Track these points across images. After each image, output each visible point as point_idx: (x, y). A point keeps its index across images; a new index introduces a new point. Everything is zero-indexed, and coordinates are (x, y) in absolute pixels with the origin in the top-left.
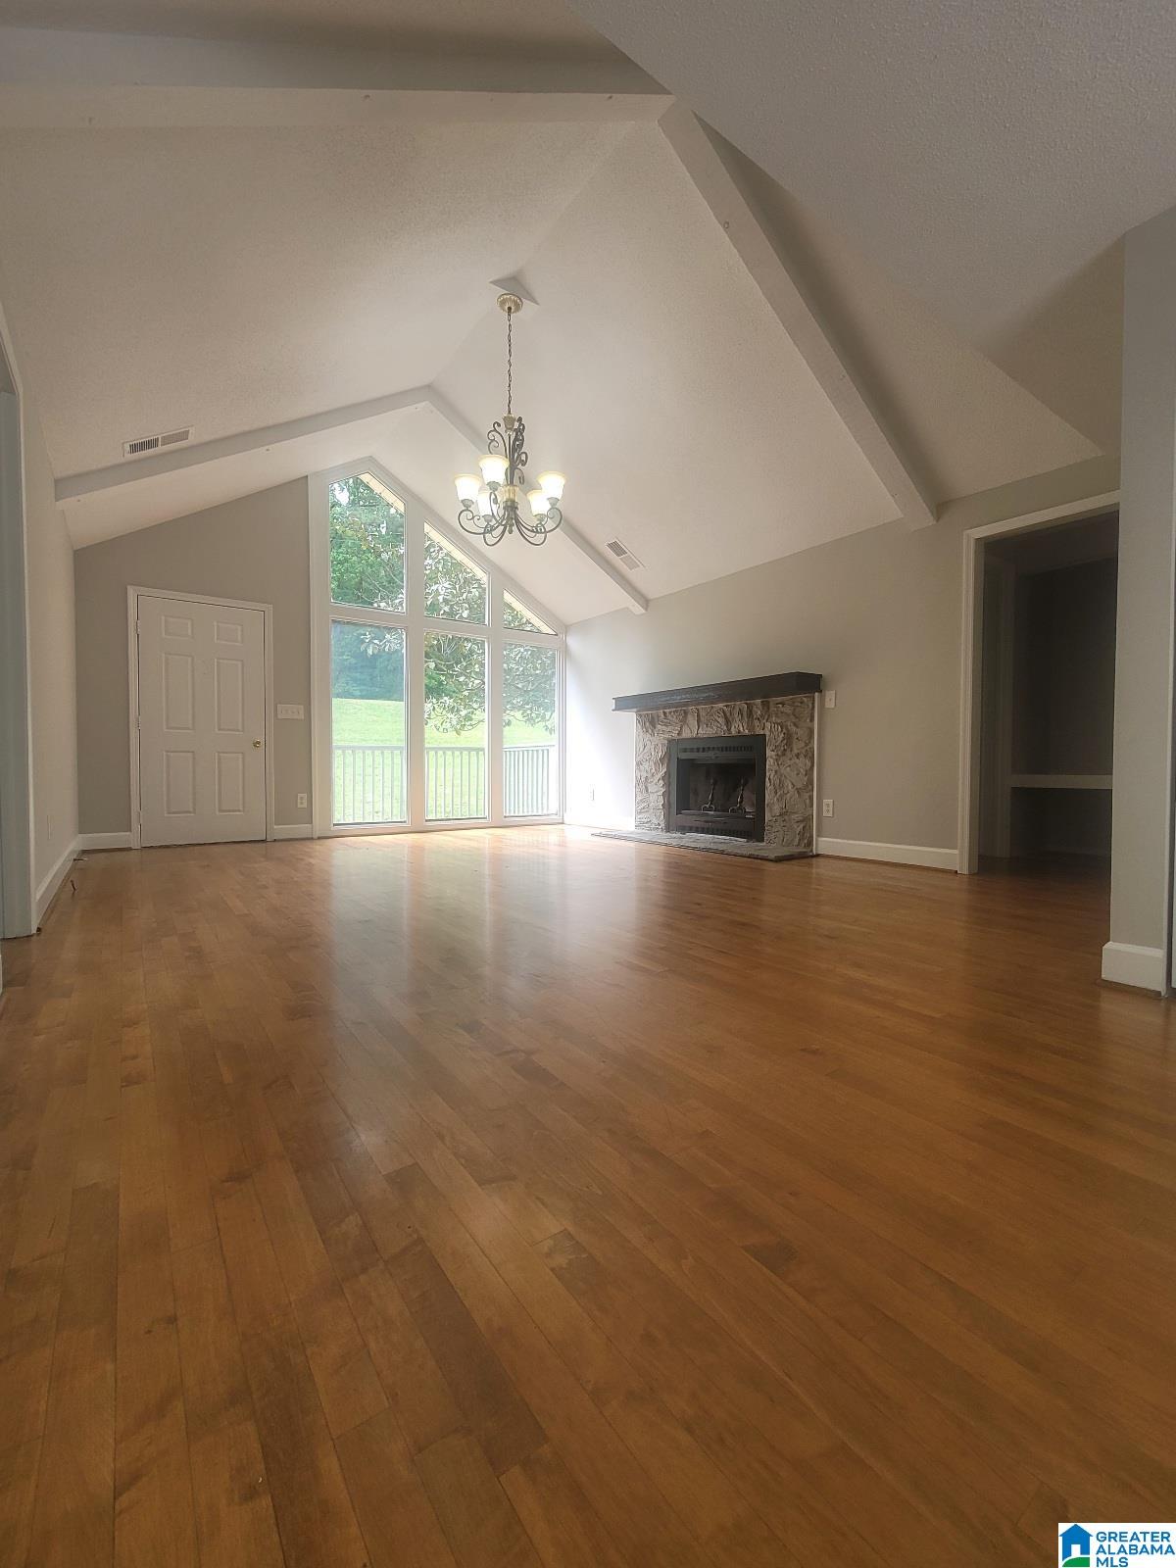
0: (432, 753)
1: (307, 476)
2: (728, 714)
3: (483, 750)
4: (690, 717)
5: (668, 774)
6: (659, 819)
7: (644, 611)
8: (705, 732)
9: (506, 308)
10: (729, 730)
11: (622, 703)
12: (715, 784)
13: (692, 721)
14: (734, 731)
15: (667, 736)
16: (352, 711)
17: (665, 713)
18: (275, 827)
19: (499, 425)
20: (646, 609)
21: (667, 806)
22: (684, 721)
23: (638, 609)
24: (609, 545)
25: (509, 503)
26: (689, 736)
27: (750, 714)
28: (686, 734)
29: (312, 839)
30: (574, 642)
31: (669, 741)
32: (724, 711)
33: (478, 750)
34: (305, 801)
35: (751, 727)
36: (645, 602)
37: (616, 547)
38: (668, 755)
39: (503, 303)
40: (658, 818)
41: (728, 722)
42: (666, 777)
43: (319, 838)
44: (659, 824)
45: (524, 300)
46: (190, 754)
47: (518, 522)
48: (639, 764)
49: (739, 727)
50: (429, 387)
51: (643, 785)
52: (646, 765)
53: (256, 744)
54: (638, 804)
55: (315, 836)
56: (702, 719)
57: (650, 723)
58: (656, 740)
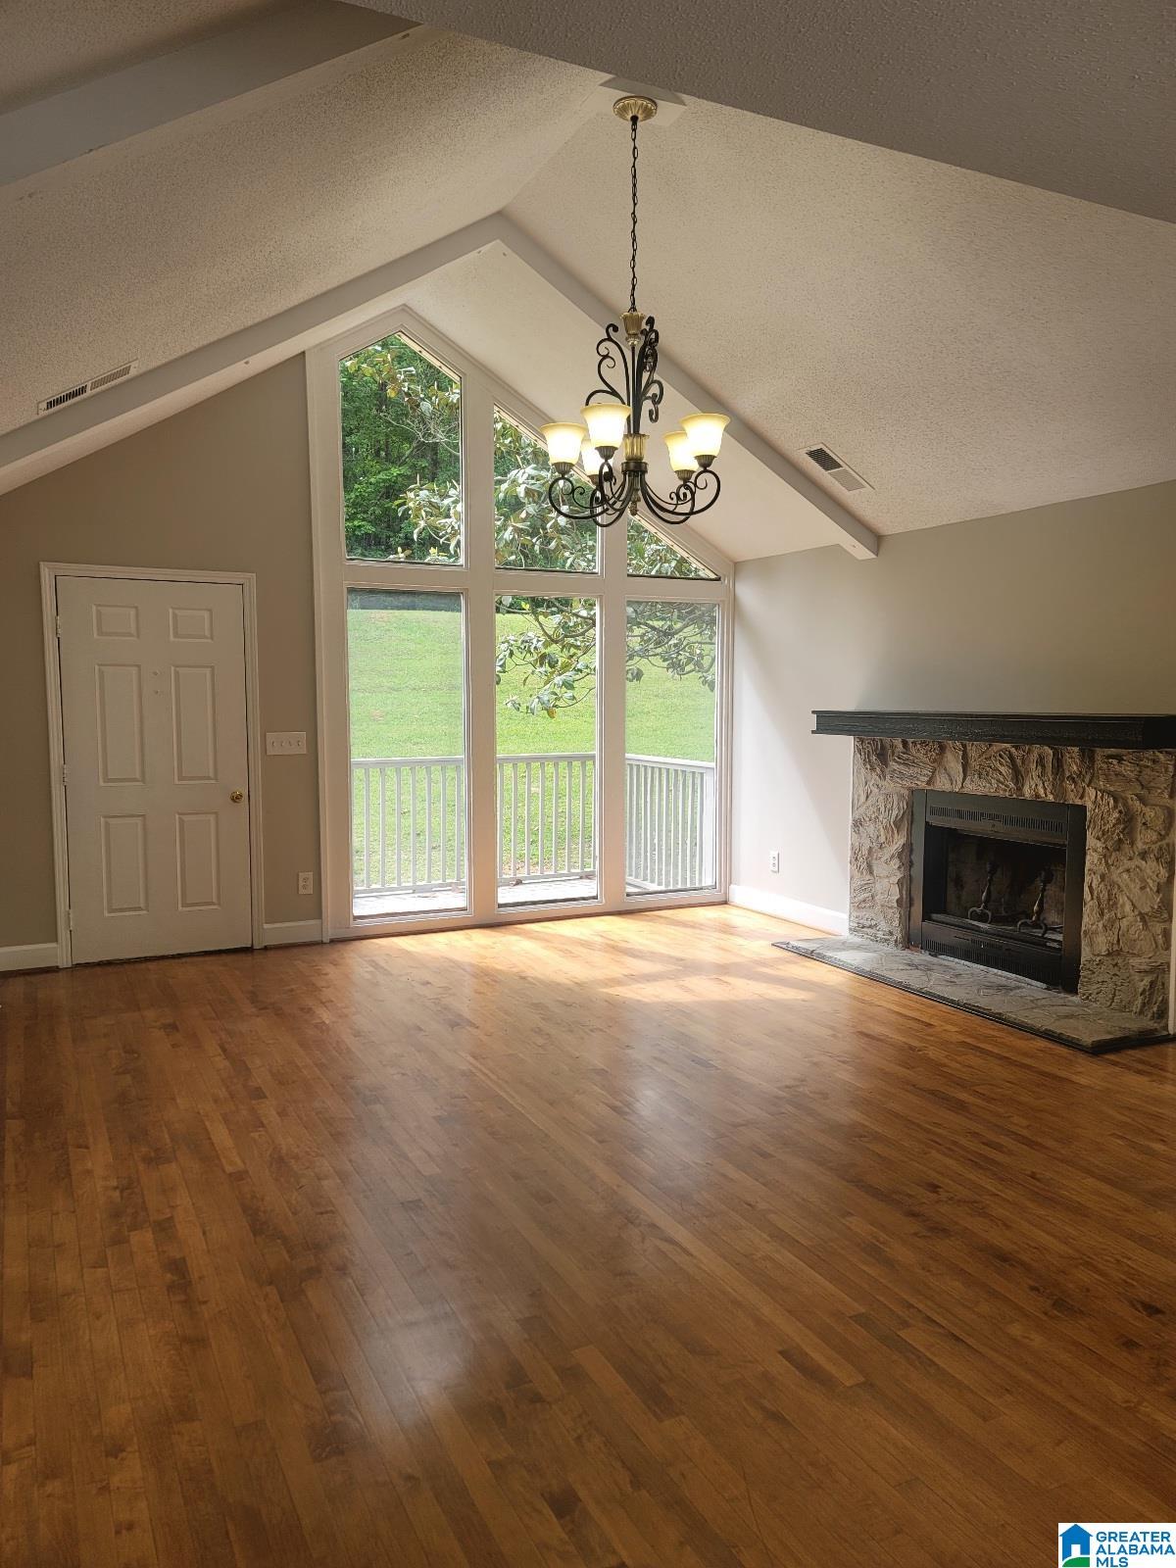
0: (508, 769)
1: (304, 353)
2: (1019, 762)
3: (593, 757)
4: (949, 756)
5: (908, 848)
6: (890, 923)
7: (874, 556)
8: (974, 787)
9: (629, 117)
10: (1020, 789)
11: (829, 722)
12: (993, 872)
13: (954, 764)
14: (1028, 793)
15: (908, 784)
16: (373, 634)
17: (905, 744)
18: (266, 926)
19: (616, 329)
20: (877, 555)
21: (905, 903)
22: (938, 762)
23: (862, 553)
24: (811, 454)
25: (632, 465)
26: (947, 787)
27: (1059, 765)
28: (942, 784)
29: (322, 943)
30: (748, 594)
31: (912, 792)
32: (1011, 757)
33: (584, 759)
34: (310, 883)
35: (1058, 789)
36: (876, 540)
37: (822, 457)
38: (910, 815)
39: (622, 112)
40: (890, 921)
41: (1018, 776)
42: (906, 854)
43: (333, 941)
44: (891, 933)
45: (657, 101)
46: (139, 821)
47: (645, 494)
48: (857, 824)
49: (1036, 787)
50: (500, 214)
51: (864, 862)
52: (871, 829)
53: (236, 799)
54: (854, 891)
55: (326, 939)
56: (973, 763)
57: (878, 755)
58: (888, 785)
